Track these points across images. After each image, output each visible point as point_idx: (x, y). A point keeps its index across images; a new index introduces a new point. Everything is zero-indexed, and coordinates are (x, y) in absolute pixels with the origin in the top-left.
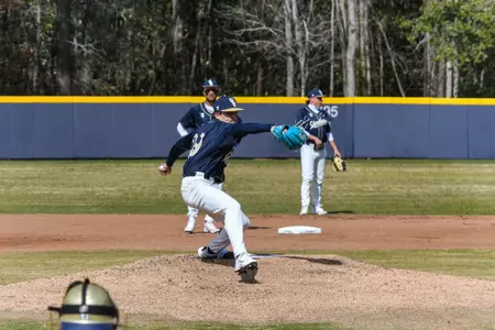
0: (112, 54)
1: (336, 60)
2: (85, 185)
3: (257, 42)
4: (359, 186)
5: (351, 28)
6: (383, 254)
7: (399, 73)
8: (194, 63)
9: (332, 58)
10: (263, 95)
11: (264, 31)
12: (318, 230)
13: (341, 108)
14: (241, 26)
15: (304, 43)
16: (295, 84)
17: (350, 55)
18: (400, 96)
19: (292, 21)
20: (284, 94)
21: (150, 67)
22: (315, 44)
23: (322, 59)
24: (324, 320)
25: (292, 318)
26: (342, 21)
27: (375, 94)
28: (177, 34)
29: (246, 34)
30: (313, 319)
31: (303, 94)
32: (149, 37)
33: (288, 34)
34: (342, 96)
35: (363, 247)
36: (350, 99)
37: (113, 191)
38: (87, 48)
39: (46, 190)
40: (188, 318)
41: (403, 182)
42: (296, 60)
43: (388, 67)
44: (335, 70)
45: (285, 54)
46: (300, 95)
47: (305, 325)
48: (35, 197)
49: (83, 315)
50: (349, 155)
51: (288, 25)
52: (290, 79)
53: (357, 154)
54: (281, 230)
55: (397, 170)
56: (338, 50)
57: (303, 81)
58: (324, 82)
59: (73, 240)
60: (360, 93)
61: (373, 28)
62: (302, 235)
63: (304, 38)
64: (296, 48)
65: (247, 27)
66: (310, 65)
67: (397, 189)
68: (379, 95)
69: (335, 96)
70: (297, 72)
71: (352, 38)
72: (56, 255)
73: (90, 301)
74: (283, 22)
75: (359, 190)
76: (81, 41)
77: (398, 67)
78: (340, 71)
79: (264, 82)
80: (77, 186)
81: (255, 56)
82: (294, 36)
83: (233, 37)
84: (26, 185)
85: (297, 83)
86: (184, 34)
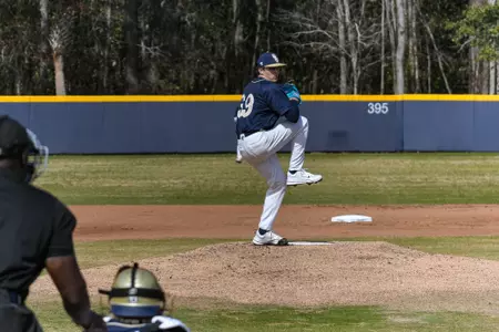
0: (176, 57)
1: (386, 61)
2: (152, 178)
3: (312, 44)
4: (408, 178)
5: (401, 30)
6: (429, 241)
7: (446, 71)
8: (254, 64)
9: (383, 57)
10: (318, 93)
11: (319, 33)
12: (368, 219)
13: (392, 105)
14: (298, 29)
15: (356, 45)
16: (348, 82)
17: (399, 55)
18: (447, 92)
19: (344, 23)
20: (338, 92)
21: (212, 68)
22: (366, 45)
23: (374, 60)
24: (374, 303)
25: (343, 301)
26: (392, 23)
27: (423, 91)
28: (238, 37)
29: (302, 36)
30: (362, 302)
31: (355, 90)
32: (212, 39)
33: (341, 36)
34: (392, 93)
35: (411, 234)
36: (400, 96)
37: (178, 184)
38: (155, 50)
39: (114, 183)
40: (246, 301)
41: (449, 174)
42: (348, 60)
43: (435, 66)
44: (385, 68)
45: (338, 54)
46: (353, 93)
47: (357, 307)
48: (105, 190)
49: (131, 298)
50: (400, 148)
51: (341, 27)
52: (343, 78)
53: (406, 148)
54: (334, 219)
55: (443, 162)
56: (388, 50)
57: (356, 80)
58: (375, 81)
59: (141, 229)
60: (409, 90)
61: (421, 31)
62: (353, 223)
63: (356, 40)
64: (348, 50)
65: (303, 30)
66: (362, 65)
67: (443, 180)
68: (427, 93)
69: (385, 93)
70: (350, 70)
71: (401, 39)
72: (123, 243)
73: (138, 285)
74: (336, 24)
75: (409, 181)
76: (148, 44)
77: (444, 66)
78: (390, 70)
79: (319, 81)
80: (145, 179)
81: (310, 56)
82: (346, 38)
83: (289, 39)
84: (97, 178)
85: (349, 81)
86: (244, 37)
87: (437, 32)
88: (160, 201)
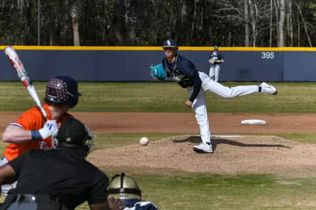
0: (147, 23)
1: (273, 27)
2: (132, 96)
3: (228, 16)
4: (287, 97)
5: (282, 8)
6: (300, 136)
7: (309, 34)
8: (193, 28)
9: (271, 25)
10: (231, 46)
11: (232, 10)
12: (264, 122)
13: (276, 53)
14: (220, 7)
15: (255, 17)
17: (281, 23)
18: (309, 46)
19: (248, 4)
20: (244, 45)
21: (168, 30)
22: (261, 17)
23: (266, 26)
24: (270, 173)
25: (250, 171)
26: (277, 4)
27: (295, 45)
28: (184, 12)
29: (222, 11)
30: (262, 172)
31: (254, 45)
32: (168, 13)
33: (246, 12)
34: (277, 47)
35: (290, 132)
36: (281, 48)
37: (148, 100)
38: (133, 19)
39: (110, 99)
40: (192, 171)
41: (311, 95)
42: (250, 26)
43: (303, 30)
44: (273, 32)
45: (244, 22)
46: (253, 46)
47: (259, 175)
48: (104, 103)
50: (280, 80)
51: (246, 6)
52: (247, 37)
53: (284, 79)
54: (243, 122)
55: (307, 88)
56: (274, 20)
57: (255, 38)
58: (266, 39)
59: (126, 127)
60: (287, 45)
61: (294, 8)
62: (254, 125)
63: (255, 14)
64: (251, 20)
65: (223, 7)
66: (258, 29)
67: (308, 99)
68: (297, 46)
69: (272, 46)
70: (251, 33)
71: (282, 14)
72: (116, 135)
73: (125, 186)
74: (243, 4)
75: (286, 100)
76: (129, 16)
77: (308, 30)
78: (275, 33)
79: (232, 39)
80: (128, 97)
81: (227, 24)
82: (249, 13)
83: (215, 13)
84: (99, 96)
85: (251, 39)
86: (187, 11)
87: (304, 9)
88: (137, 110)
